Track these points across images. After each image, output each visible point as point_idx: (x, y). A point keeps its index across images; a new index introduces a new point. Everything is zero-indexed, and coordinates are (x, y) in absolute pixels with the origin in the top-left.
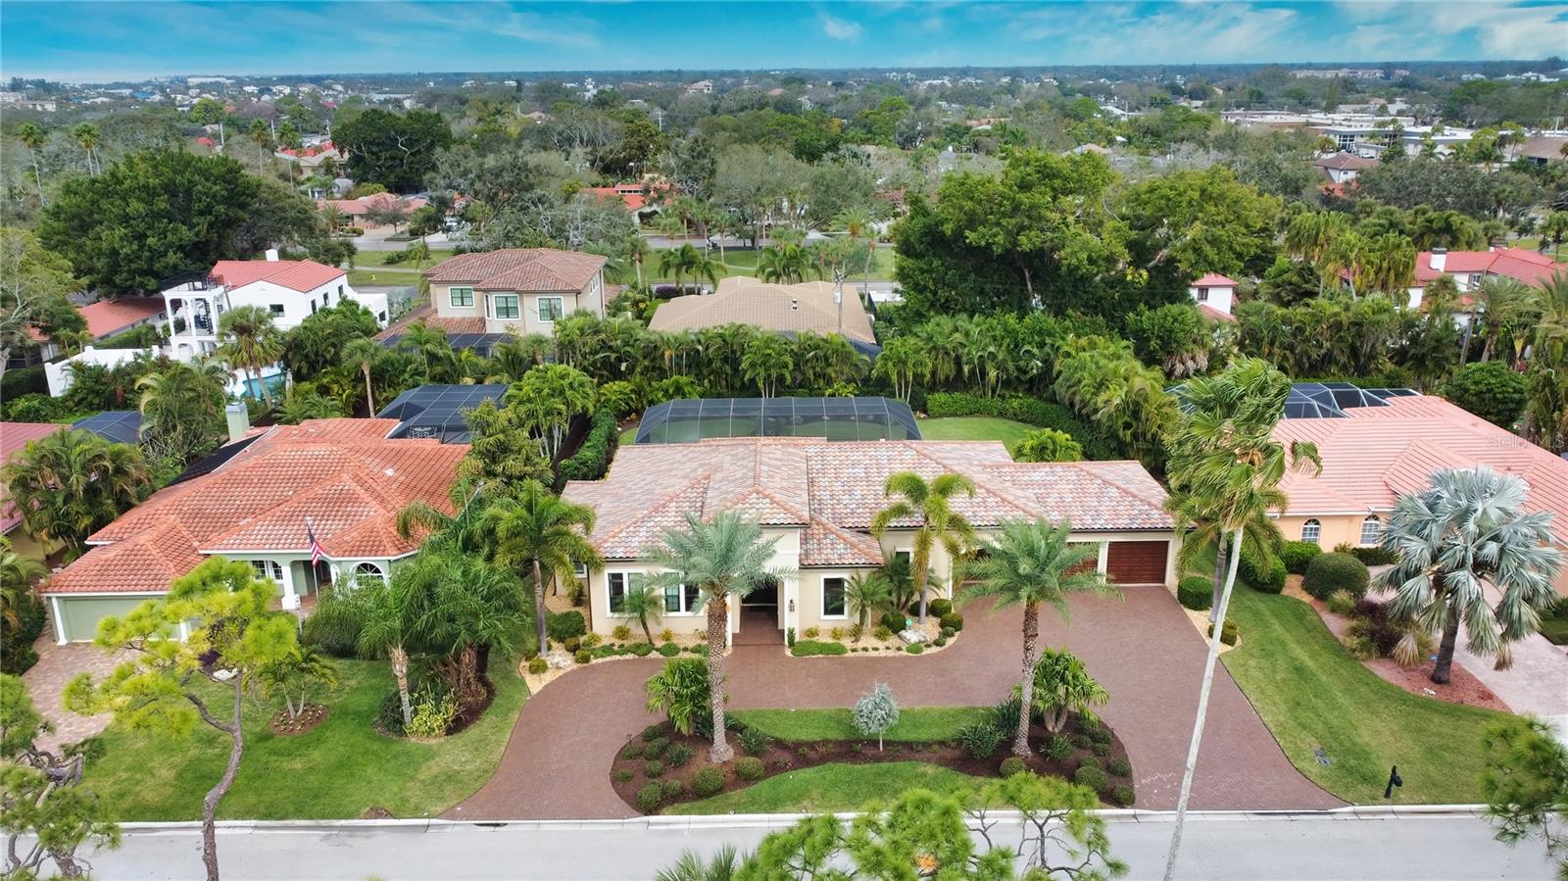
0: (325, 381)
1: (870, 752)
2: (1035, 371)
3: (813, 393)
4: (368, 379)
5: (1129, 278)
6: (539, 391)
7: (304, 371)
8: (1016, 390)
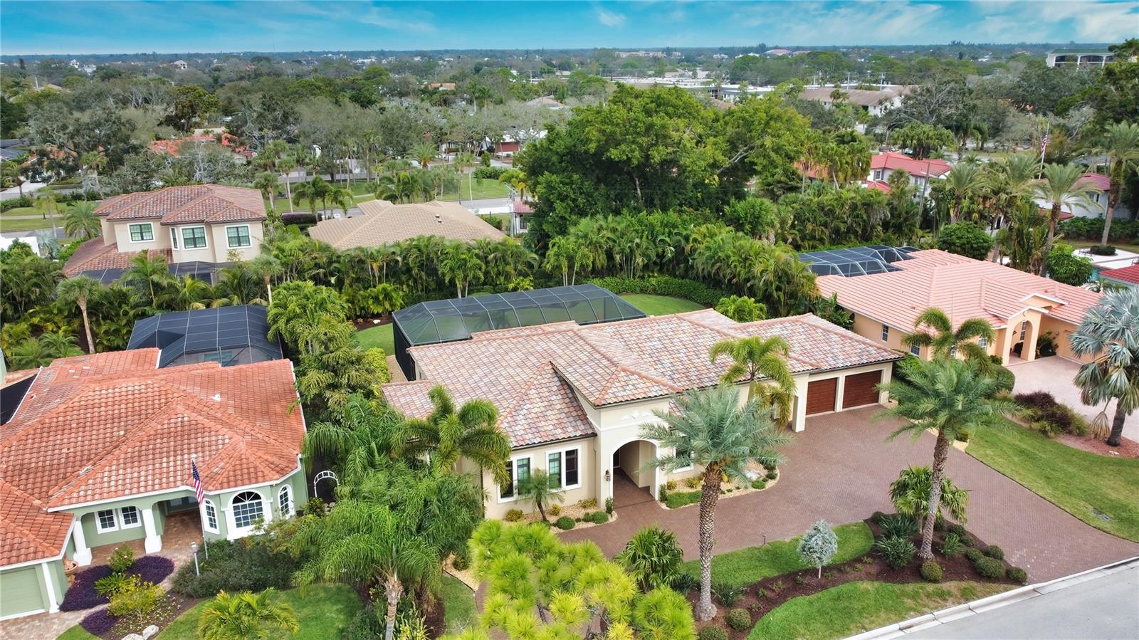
0: (36, 320)
1: (813, 581)
2: (670, 255)
3: (496, 289)
4: (85, 314)
5: (707, 181)
6: (304, 307)
7: (10, 312)
8: (653, 272)
